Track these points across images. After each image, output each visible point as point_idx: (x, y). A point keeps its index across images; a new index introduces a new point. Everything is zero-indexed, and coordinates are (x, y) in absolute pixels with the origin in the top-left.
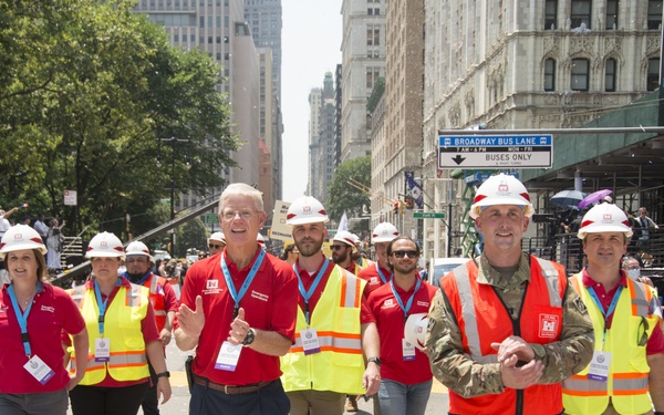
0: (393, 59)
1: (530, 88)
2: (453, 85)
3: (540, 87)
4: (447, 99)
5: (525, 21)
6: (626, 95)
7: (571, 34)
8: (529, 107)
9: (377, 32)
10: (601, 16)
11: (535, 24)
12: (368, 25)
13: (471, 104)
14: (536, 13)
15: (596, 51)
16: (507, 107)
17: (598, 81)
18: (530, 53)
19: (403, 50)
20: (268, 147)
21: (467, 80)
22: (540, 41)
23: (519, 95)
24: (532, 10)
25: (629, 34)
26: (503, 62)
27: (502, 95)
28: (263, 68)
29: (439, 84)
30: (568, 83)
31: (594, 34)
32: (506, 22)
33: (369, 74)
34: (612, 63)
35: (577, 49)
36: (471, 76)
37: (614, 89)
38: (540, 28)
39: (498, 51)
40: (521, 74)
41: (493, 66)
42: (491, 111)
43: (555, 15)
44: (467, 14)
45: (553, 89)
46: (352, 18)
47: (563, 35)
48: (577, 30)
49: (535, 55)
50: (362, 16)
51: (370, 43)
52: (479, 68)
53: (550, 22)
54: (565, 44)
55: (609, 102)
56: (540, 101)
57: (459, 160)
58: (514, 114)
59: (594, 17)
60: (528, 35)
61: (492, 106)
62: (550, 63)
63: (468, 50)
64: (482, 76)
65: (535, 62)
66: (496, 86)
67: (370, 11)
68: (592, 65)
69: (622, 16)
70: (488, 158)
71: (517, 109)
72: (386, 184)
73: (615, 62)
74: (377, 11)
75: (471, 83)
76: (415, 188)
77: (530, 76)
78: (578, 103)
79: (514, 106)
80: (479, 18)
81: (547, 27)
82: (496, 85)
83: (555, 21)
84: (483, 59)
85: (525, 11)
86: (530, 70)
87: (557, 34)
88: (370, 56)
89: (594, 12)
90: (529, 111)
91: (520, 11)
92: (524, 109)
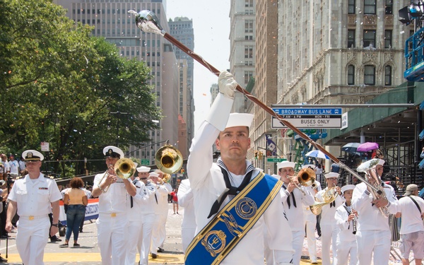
0: (259, 65)
1: (339, 83)
2: (294, 81)
3: (345, 82)
4: (290, 89)
5: (336, 43)
7: (364, 51)
8: (338, 94)
9: (251, 50)
10: (382, 40)
11: (342, 44)
12: (245, 46)
13: (304, 92)
14: (342, 37)
15: (379, 61)
16: (325, 94)
17: (380, 79)
18: (339, 62)
19: (265, 60)
20: (184, 119)
21: (302, 78)
22: (345, 54)
23: (333, 87)
24: (340, 35)
25: (398, 51)
26: (323, 67)
27: (322, 87)
28: (181, 71)
29: (286, 81)
30: (362, 79)
31: (378, 51)
32: (324, 43)
33: (246, 75)
34: (389, 68)
35: (367, 59)
36: (304, 75)
37: (390, 84)
38: (345, 46)
39: (320, 61)
40: (333, 74)
41: (317, 69)
42: (316, 96)
43: (354, 39)
44: (302, 38)
45: (353, 84)
46: (235, 41)
47: (359, 51)
48: (368, 48)
49: (342, 63)
50: (241, 41)
51: (246, 57)
52: (309, 71)
53: (351, 43)
54: (360, 57)
56: (345, 91)
58: (330, 99)
59: (377, 42)
60: (337, 50)
61: (317, 93)
62: (352, 67)
63: (302, 60)
64: (311, 75)
65: (342, 67)
66: (319, 82)
67: (247, 37)
68: (376, 69)
69: (394, 40)
70: (302, 122)
71: (331, 95)
72: (255, 142)
73: (391, 68)
74: (251, 37)
75: (304, 80)
76: (272, 144)
77: (339, 76)
78: (368, 93)
79: (329, 93)
80: (309, 40)
81: (349, 46)
82: (319, 80)
83: (354, 43)
84: (311, 65)
85: (336, 36)
86: (339, 72)
87: (355, 50)
88: (247, 65)
89: (377, 37)
90: (339, 97)
91: (333, 36)
92: (336, 95)
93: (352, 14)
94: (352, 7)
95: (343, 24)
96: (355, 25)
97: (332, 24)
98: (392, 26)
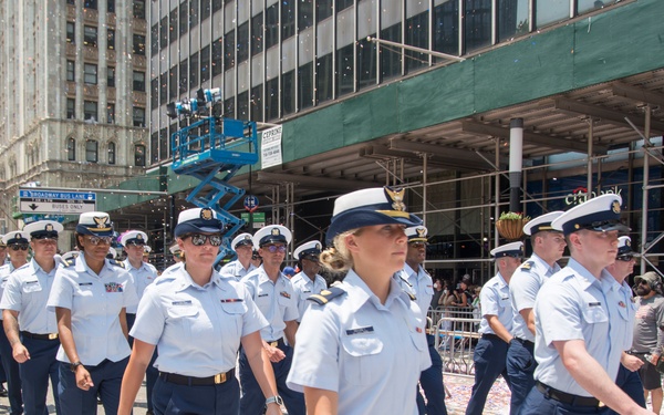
1: (58, 158)
3: (66, 158)
5: (54, 112)
6: (122, 167)
7: (85, 124)
8: (58, 170)
10: (104, 113)
11: (61, 114)
13: (14, 165)
14: (61, 106)
15: (102, 136)
16: (42, 170)
17: (104, 157)
18: (58, 133)
21: (10, 148)
22: (64, 125)
23: (51, 162)
24: (58, 105)
25: (121, 127)
26: (38, 137)
27: (38, 160)
30: (84, 156)
31: (100, 125)
32: (40, 110)
34: (112, 145)
35: (89, 134)
36: (13, 145)
37: (114, 162)
38: (64, 117)
39: (34, 130)
40: (51, 146)
41: (31, 140)
42: (29, 171)
43: (74, 109)
44: (8, 101)
45: (74, 160)
47: (80, 123)
48: (89, 121)
49: (61, 135)
52: (20, 140)
53: (70, 114)
54: (81, 130)
55: (111, 170)
56: (66, 167)
57: (34, 207)
58: (48, 175)
59: (99, 114)
60: (56, 121)
61: (31, 168)
62: (72, 142)
63: (9, 127)
64: (22, 146)
65: (61, 140)
68: (99, 145)
69: (117, 115)
70: (53, 206)
71: (50, 172)
73: (114, 145)
75: (13, 151)
77: (58, 150)
78: (91, 170)
79: (47, 169)
80: (18, 106)
81: (69, 117)
82: (33, 153)
83: (74, 113)
84: (22, 134)
85: (53, 104)
86: (58, 146)
87: (75, 122)
89: (99, 111)
90: (58, 173)
91: (50, 104)
92: (55, 172)
93: (71, 81)
94: (71, 74)
95: (61, 91)
96: (75, 94)
97: (49, 90)
98: (115, 100)
